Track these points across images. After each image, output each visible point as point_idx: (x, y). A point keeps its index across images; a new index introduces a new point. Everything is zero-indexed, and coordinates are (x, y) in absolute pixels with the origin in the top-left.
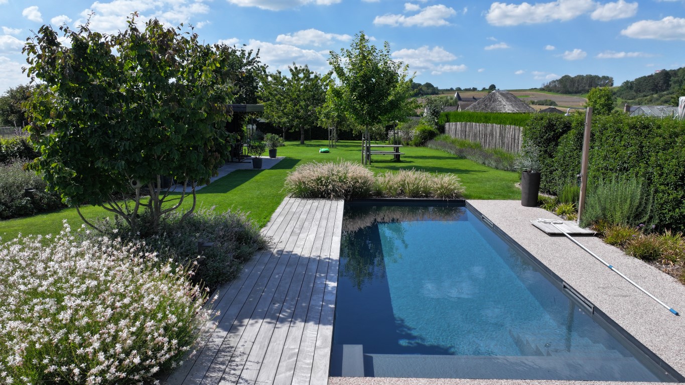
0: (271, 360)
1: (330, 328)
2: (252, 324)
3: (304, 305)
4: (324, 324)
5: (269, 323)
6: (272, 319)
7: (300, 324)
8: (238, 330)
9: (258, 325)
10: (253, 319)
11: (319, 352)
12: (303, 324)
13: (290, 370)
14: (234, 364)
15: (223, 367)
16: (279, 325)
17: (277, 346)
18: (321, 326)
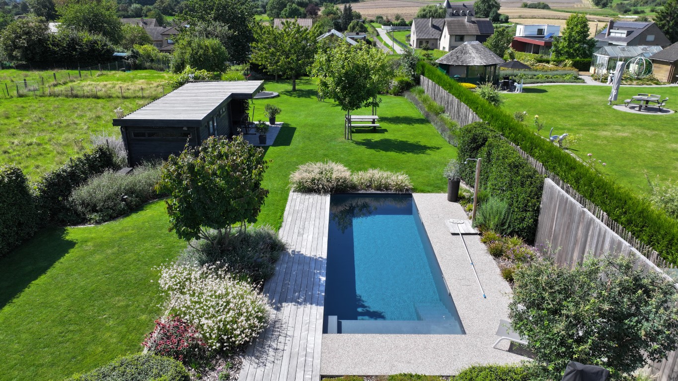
0: (298, 326)
1: (323, 308)
2: (287, 306)
3: (310, 293)
4: (320, 306)
5: (295, 305)
6: (296, 303)
7: (309, 306)
8: (281, 309)
9: (290, 307)
10: (287, 303)
11: (318, 322)
12: (310, 305)
13: (306, 331)
14: (283, 328)
15: (279, 330)
16: (299, 306)
17: (299, 318)
18: (318, 307)
